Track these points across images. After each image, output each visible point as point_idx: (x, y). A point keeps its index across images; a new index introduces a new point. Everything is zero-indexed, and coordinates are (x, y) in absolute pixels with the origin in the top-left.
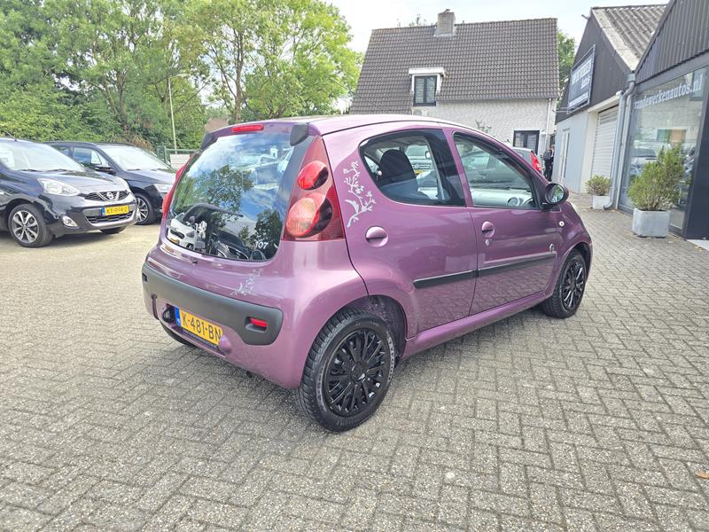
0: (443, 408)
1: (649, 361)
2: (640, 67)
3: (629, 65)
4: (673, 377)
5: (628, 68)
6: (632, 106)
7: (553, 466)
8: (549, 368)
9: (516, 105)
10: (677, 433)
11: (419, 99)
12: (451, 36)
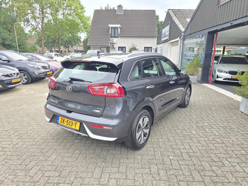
0: (160, 140)
1: (205, 121)
2: (185, 31)
3: (182, 30)
4: (212, 125)
5: (181, 31)
6: (183, 42)
7: (194, 152)
8: (182, 126)
9: (144, 38)
10: (218, 140)
11: (113, 35)
12: (122, 13)
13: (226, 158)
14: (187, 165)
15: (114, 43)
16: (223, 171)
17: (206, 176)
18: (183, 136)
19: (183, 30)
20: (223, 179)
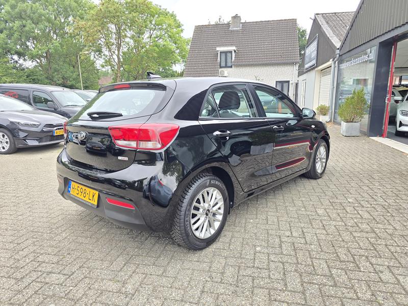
2: (342, 46)
3: (336, 45)
6: (339, 67)
7: (306, 242)
8: (302, 201)
9: (276, 67)
11: (223, 64)
12: (239, 29)
13: (367, 257)
14: (283, 264)
16: (351, 279)
17: (313, 283)
18: (296, 216)
19: (338, 44)
20: (345, 291)
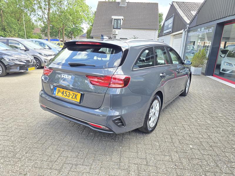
0: (176, 128)
5: (186, 23)
6: (187, 34)
8: (195, 115)
11: (115, 26)
12: (125, 6)
14: (210, 156)
15: (117, 35)
19: (188, 22)
